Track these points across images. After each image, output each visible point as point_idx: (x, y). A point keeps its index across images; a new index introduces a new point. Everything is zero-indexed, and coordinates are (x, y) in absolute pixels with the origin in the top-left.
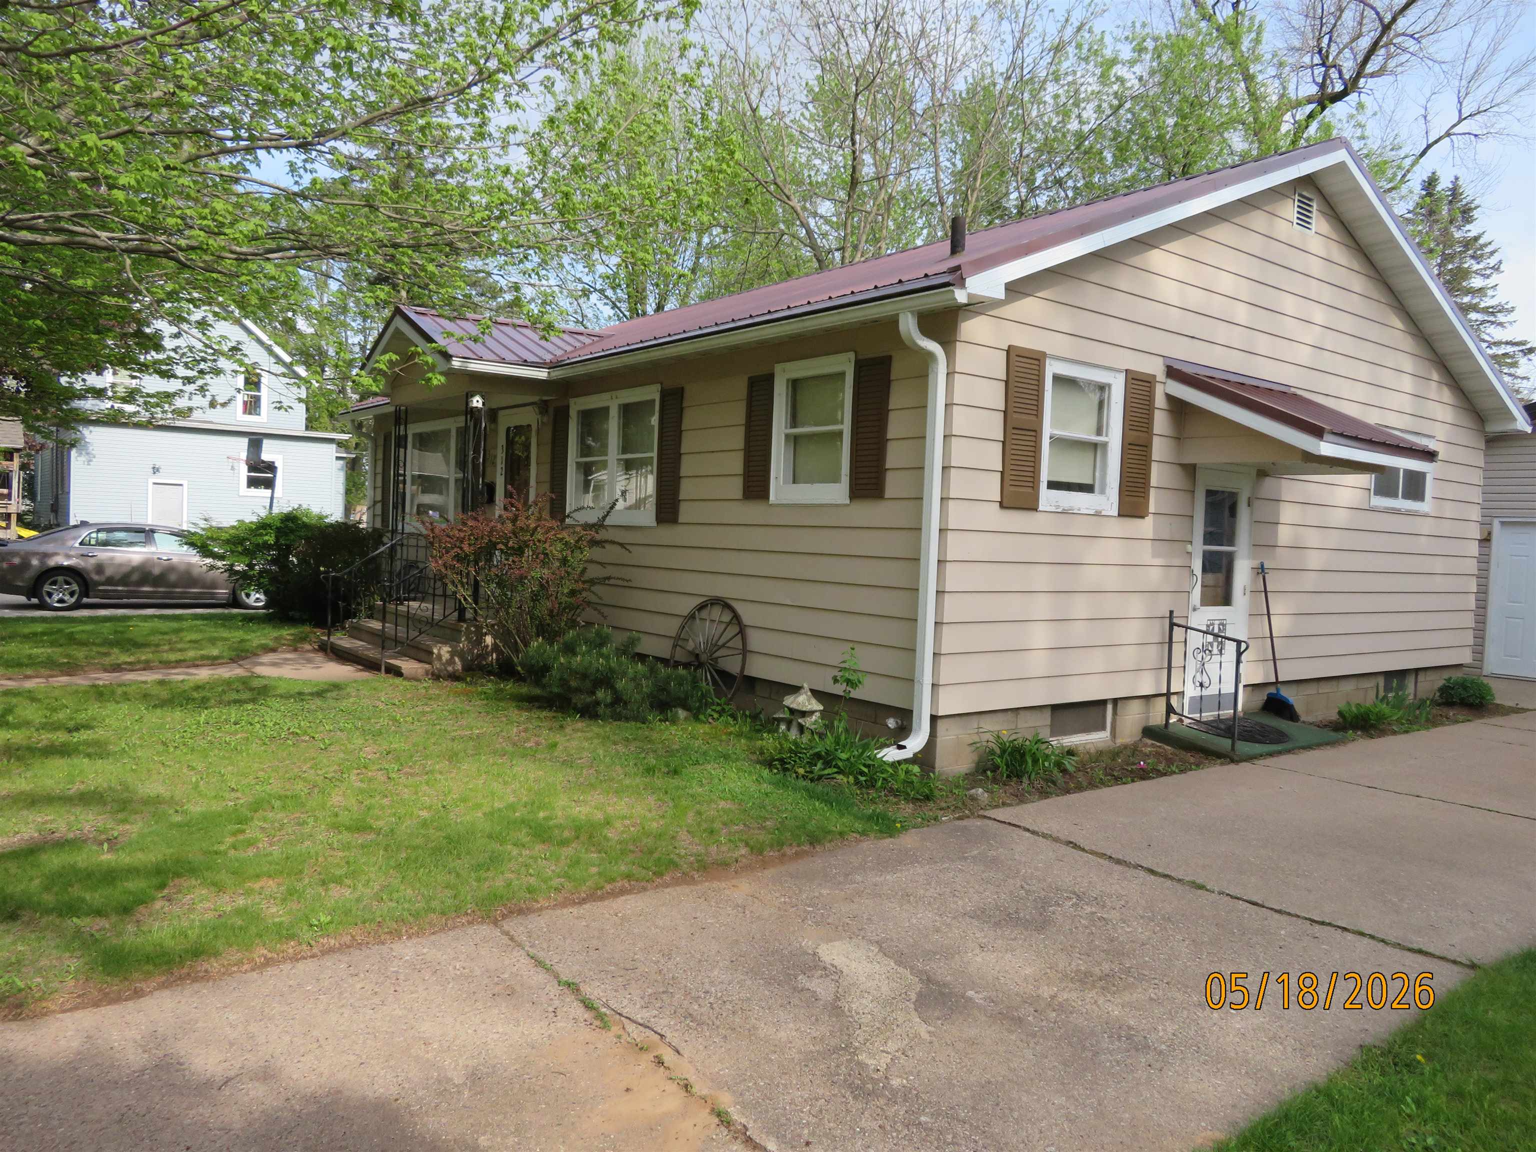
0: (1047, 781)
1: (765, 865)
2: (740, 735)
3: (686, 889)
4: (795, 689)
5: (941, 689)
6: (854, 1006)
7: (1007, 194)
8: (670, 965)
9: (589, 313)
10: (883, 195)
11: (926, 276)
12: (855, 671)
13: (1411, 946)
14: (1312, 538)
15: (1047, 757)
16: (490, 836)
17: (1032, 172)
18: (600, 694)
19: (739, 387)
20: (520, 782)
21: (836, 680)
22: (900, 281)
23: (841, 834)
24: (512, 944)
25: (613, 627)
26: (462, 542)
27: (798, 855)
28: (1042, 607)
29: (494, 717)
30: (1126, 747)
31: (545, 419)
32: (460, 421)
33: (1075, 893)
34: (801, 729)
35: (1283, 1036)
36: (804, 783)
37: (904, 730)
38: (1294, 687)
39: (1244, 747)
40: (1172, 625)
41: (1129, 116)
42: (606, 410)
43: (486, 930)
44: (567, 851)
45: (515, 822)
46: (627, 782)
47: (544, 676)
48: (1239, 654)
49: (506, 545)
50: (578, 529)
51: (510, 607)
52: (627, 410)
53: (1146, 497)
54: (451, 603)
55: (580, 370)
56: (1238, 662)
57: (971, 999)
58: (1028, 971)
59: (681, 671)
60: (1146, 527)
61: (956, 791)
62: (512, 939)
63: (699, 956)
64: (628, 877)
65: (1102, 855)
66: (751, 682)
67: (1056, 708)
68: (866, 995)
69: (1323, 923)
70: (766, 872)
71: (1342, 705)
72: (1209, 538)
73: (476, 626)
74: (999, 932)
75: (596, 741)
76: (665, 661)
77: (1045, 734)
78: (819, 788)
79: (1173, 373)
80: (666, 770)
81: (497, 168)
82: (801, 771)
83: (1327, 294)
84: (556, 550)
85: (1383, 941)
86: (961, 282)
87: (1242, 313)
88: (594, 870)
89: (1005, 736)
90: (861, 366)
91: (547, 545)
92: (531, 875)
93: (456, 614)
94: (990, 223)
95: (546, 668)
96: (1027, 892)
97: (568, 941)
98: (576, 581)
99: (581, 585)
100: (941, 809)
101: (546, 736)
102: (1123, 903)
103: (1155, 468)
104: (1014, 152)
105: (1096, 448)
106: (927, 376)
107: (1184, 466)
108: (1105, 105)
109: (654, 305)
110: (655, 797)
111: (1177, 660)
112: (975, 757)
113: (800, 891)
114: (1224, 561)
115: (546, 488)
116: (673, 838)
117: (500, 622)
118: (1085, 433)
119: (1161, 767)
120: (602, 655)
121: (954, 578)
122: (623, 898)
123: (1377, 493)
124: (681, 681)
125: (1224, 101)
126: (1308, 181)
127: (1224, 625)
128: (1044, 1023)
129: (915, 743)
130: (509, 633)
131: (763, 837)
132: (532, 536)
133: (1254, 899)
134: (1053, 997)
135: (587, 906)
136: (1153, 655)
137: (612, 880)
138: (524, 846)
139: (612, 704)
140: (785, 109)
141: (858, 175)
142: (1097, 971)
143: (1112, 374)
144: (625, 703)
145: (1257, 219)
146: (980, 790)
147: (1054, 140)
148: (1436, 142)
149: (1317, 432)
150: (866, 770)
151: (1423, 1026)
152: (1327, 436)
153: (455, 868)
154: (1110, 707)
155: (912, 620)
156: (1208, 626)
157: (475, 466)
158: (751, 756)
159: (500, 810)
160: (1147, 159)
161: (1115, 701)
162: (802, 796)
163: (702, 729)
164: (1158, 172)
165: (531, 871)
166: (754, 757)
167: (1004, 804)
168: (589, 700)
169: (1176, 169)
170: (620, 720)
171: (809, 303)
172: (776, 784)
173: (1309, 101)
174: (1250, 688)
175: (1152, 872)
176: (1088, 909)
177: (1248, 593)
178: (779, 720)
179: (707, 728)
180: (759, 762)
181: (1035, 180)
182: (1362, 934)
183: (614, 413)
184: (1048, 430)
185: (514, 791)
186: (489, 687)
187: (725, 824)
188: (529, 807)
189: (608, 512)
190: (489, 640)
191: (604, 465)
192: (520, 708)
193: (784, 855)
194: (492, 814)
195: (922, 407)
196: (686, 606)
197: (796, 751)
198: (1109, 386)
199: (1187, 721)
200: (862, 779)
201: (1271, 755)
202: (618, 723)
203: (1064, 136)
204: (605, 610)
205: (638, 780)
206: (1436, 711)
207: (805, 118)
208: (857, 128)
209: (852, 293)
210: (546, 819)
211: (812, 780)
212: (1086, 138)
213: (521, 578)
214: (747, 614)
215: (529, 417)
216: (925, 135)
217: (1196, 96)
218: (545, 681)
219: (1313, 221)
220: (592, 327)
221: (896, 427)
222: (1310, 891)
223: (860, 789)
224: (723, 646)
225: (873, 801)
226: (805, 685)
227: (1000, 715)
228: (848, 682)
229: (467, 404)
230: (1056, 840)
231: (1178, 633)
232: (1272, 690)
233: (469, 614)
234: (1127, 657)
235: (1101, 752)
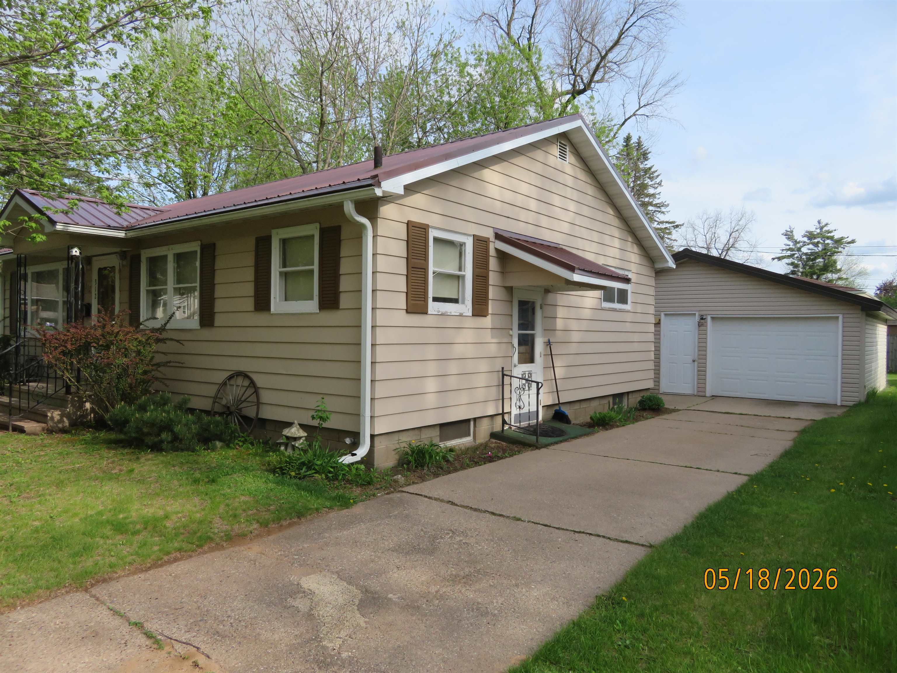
0: (437, 467)
1: (269, 533)
2: (256, 454)
3: (217, 554)
4: (289, 425)
5: (376, 419)
6: (321, 613)
7: (412, 134)
8: (206, 602)
9: (159, 196)
10: (340, 132)
11: (359, 180)
12: (324, 411)
13: (621, 539)
14: (574, 325)
15: (438, 453)
16: (84, 534)
17: (424, 123)
18: (164, 436)
19: (251, 243)
20: (107, 496)
21: (313, 418)
22: (344, 183)
23: (317, 510)
24: (98, 603)
25: (172, 393)
26: (66, 342)
27: (290, 525)
28: (432, 368)
29: (90, 455)
30: (481, 445)
31: (125, 263)
32: (64, 265)
33: (451, 530)
34: (294, 447)
35: (558, 596)
36: (295, 481)
37: (356, 445)
38: (568, 405)
39: (543, 440)
40: (503, 375)
41: (476, 95)
42: (165, 257)
43: (79, 596)
44: (140, 538)
45: (102, 523)
46: (181, 490)
47: (125, 427)
48: (538, 389)
49: (98, 344)
50: (147, 332)
51: (102, 383)
52: (179, 257)
53: (487, 305)
54: (60, 383)
55: (147, 232)
56: (538, 394)
57: (390, 599)
58: (424, 578)
59: (218, 418)
60: (487, 321)
61: (386, 478)
62: (97, 599)
63: (225, 595)
64: (180, 550)
65: (466, 507)
66: (263, 422)
67: (442, 426)
68: (329, 605)
69: (580, 532)
70: (269, 537)
71: (592, 413)
72: (521, 327)
73: (78, 397)
74: (408, 558)
75: (161, 466)
76: (207, 413)
77: (436, 441)
78: (304, 483)
79: (499, 237)
80: (207, 480)
81: (84, 103)
82: (293, 474)
83: (575, 195)
84: (133, 346)
85: (609, 538)
86: (379, 185)
87: (533, 205)
88: (156, 548)
89: (415, 444)
90: (323, 232)
91: (126, 343)
92: (112, 556)
93: (64, 389)
94: (403, 150)
95: (126, 422)
96: (425, 533)
97: (137, 596)
98: (147, 365)
99: (150, 367)
100: (377, 489)
101: (126, 465)
102: (477, 533)
103: (491, 289)
104: (414, 111)
105: (459, 278)
106: (362, 237)
107: (506, 288)
108: (463, 88)
109: (201, 192)
110: (199, 498)
111: (507, 395)
112: (397, 457)
113: (291, 547)
114: (530, 338)
115: (126, 306)
116: (211, 522)
117: (96, 393)
118: (452, 270)
119: (499, 455)
120: (165, 411)
121: (381, 354)
122: (176, 564)
123: (605, 300)
124: (217, 424)
125: (524, 90)
126: (564, 135)
127: (531, 374)
128: (432, 608)
129: (362, 452)
130: (102, 400)
131: (267, 516)
132: (115, 337)
133: (545, 523)
134: (437, 592)
135: (151, 572)
136: (494, 392)
137: (168, 553)
138: (108, 538)
139: (172, 442)
140: (279, 78)
141: (324, 119)
142: (462, 573)
143: (466, 237)
144: (181, 440)
145: (539, 155)
146: (400, 476)
147: (436, 106)
148: (629, 118)
149: (572, 269)
150: (332, 470)
151: (626, 582)
152: (576, 271)
153: (57, 557)
154: (472, 423)
155: (358, 380)
156: (522, 375)
157: (76, 293)
158: (262, 467)
159: (91, 516)
160: (486, 119)
161: (475, 419)
162: (294, 489)
163: (231, 453)
164: (492, 127)
165: (112, 553)
166: (264, 468)
167: (413, 483)
168: (156, 440)
169: (501, 125)
170: (177, 451)
171: (291, 194)
172: (277, 483)
173: (567, 93)
174: (545, 408)
175: (493, 514)
176: (458, 539)
177: (542, 356)
178: (281, 444)
179: (235, 452)
180: (267, 470)
181: (426, 128)
182: (599, 536)
183: (171, 259)
184: (431, 269)
185: (102, 503)
186: (88, 436)
187: (244, 510)
188: (112, 512)
189: (168, 321)
190: (88, 405)
191: (165, 292)
192: (109, 448)
193: (281, 526)
194: (86, 519)
195: (359, 255)
196: (221, 377)
197: (290, 461)
198: (465, 243)
199: (513, 428)
200: (330, 475)
201: (557, 443)
202: (176, 453)
203: (441, 103)
204: (166, 382)
205: (188, 488)
206: (637, 413)
207: (293, 84)
208: (323, 91)
209: (316, 188)
210: (125, 518)
211: (300, 479)
212: (453, 106)
213: (109, 365)
214: (259, 380)
215: (114, 261)
216: (364, 98)
217: (510, 87)
218: (125, 430)
219: (567, 157)
220: (160, 205)
221: (345, 267)
222: (574, 515)
223: (329, 481)
224: (245, 401)
225: (337, 488)
226: (296, 422)
227: (411, 432)
228: (321, 418)
229: (69, 253)
230: (442, 501)
231: (507, 379)
232: (557, 408)
233: (73, 389)
234: (480, 394)
235: (468, 449)
